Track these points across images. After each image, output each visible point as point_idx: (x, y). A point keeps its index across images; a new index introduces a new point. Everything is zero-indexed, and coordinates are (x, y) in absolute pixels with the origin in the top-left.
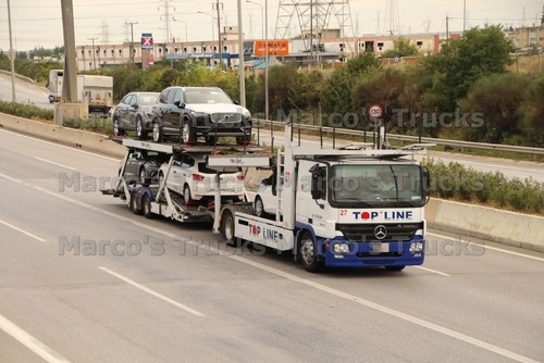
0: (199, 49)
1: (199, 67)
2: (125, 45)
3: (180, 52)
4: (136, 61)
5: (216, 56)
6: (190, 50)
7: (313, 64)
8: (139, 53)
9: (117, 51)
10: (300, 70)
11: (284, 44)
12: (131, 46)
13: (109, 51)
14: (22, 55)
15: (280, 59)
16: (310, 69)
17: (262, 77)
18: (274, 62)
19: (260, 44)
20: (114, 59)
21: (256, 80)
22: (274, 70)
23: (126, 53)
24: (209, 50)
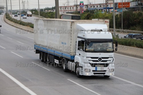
0: (99, 6)
1: (99, 12)
2: (74, 6)
3: (92, 7)
4: (78, 11)
5: (105, 8)
6: (96, 7)
7: (139, 10)
8: (79, 8)
9: (72, 8)
10: (134, 12)
11: (128, 3)
12: (76, 6)
13: (69, 8)
14: (42, 10)
15: (127, 9)
16: (137, 12)
17: (120, 15)
18: (125, 10)
19: (120, 4)
20: (71, 10)
21: (118, 16)
22: (125, 12)
23: (75, 8)
24: (102, 6)
